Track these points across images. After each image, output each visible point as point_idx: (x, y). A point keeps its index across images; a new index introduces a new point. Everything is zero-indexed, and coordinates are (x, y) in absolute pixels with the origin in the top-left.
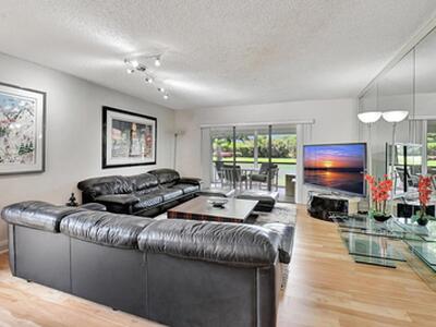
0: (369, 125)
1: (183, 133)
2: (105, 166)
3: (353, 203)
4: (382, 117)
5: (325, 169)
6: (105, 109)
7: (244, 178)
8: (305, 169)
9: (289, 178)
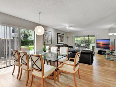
0: (110, 36)
1: (69, 37)
2: (58, 43)
3: (108, 51)
4: (113, 34)
5: (101, 44)
6: (58, 33)
7: (82, 47)
8: (97, 44)
9: (93, 47)
